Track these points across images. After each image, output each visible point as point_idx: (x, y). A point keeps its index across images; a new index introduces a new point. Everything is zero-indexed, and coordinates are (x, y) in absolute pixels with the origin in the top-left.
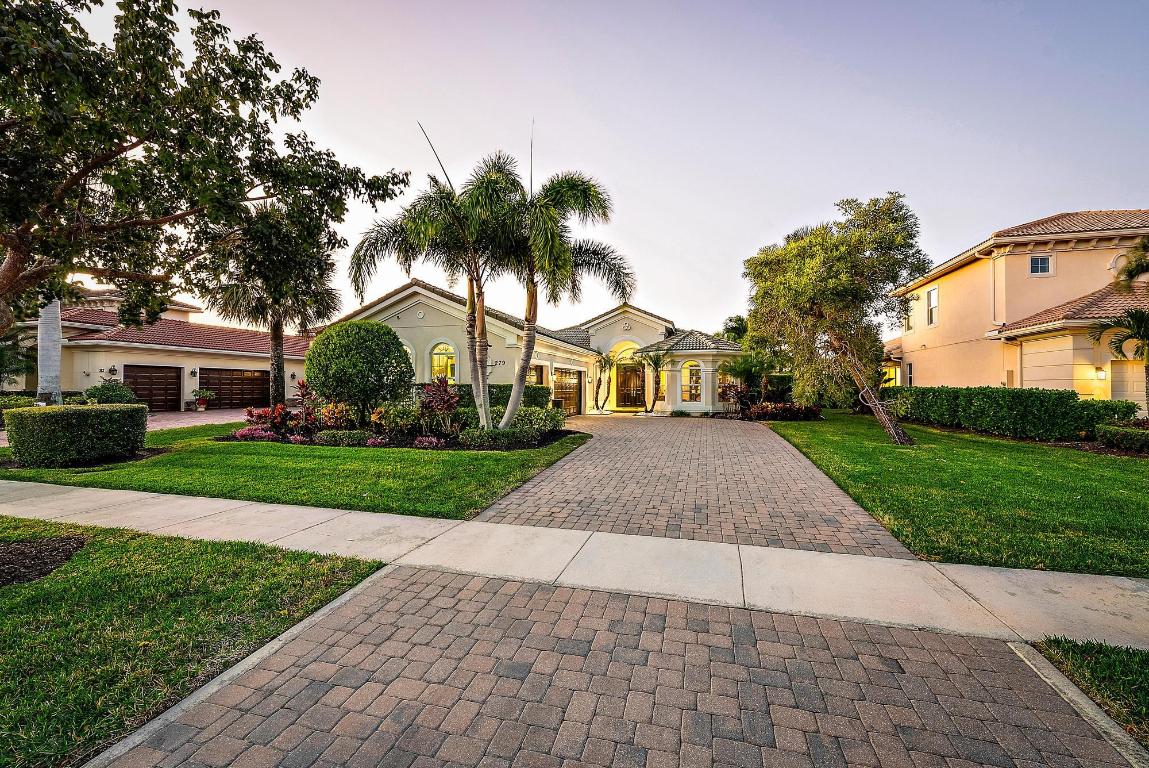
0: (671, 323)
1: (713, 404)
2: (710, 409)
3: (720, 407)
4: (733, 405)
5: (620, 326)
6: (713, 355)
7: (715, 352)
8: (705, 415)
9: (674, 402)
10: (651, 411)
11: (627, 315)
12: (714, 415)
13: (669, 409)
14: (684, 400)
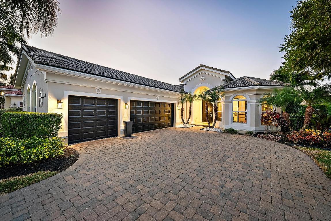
0: (230, 73)
1: (257, 125)
2: (254, 129)
3: (262, 128)
4: (274, 127)
5: (200, 78)
6: (257, 90)
7: (258, 87)
8: (250, 133)
9: (227, 123)
10: (213, 127)
11: (203, 71)
12: (256, 135)
13: (224, 127)
14: (234, 122)
